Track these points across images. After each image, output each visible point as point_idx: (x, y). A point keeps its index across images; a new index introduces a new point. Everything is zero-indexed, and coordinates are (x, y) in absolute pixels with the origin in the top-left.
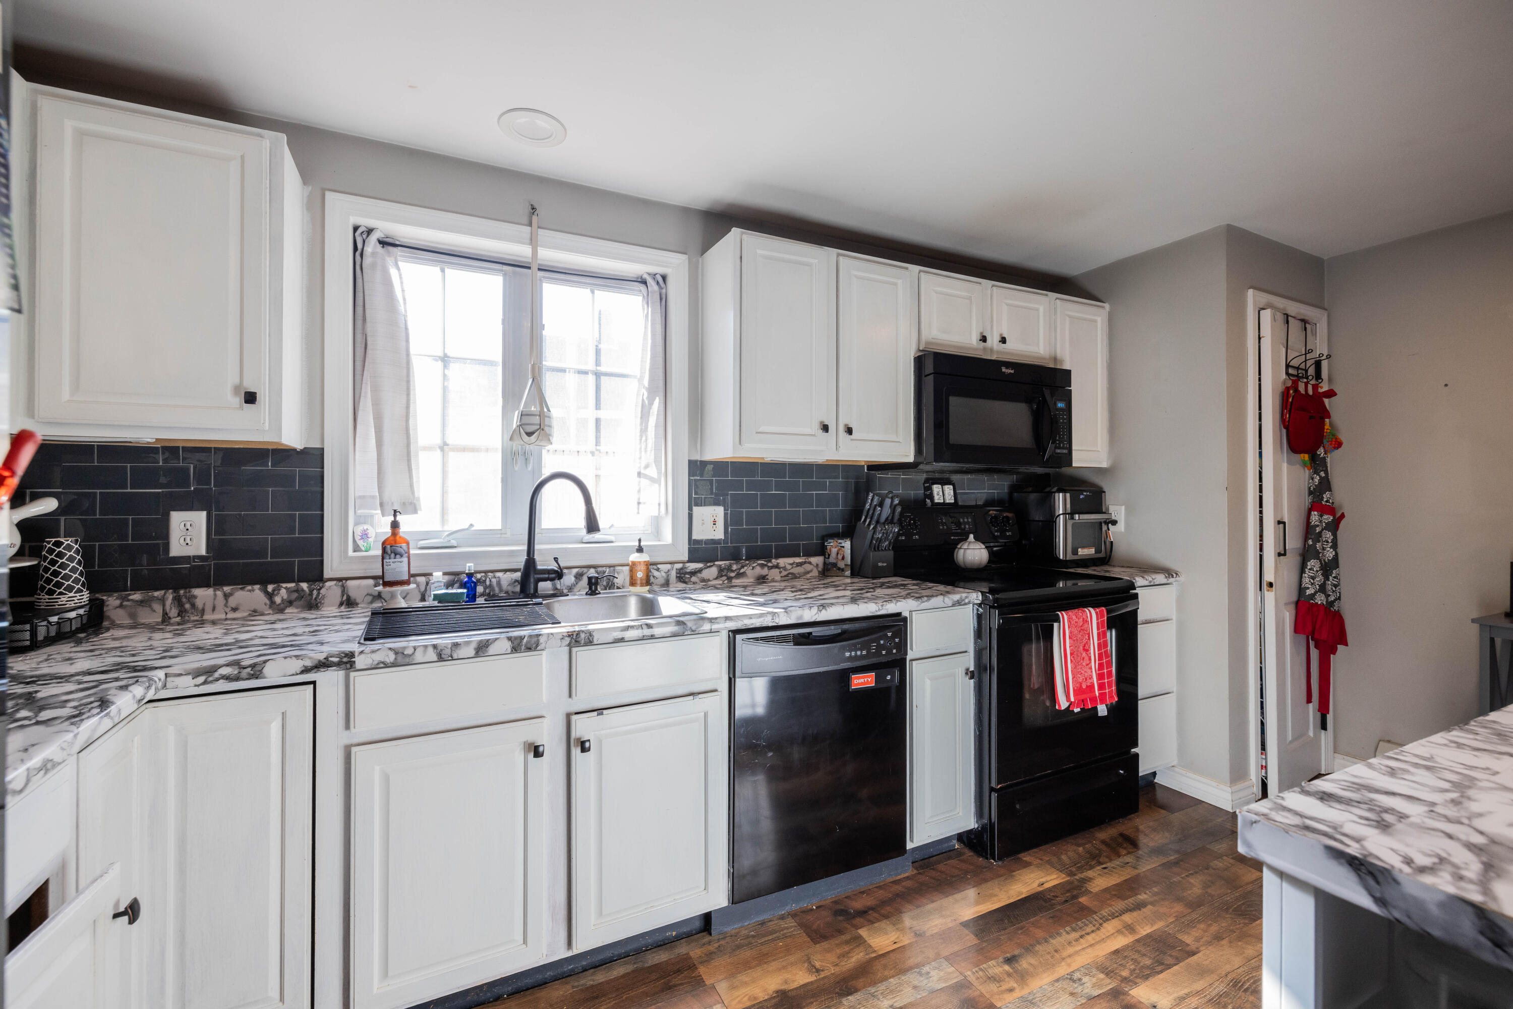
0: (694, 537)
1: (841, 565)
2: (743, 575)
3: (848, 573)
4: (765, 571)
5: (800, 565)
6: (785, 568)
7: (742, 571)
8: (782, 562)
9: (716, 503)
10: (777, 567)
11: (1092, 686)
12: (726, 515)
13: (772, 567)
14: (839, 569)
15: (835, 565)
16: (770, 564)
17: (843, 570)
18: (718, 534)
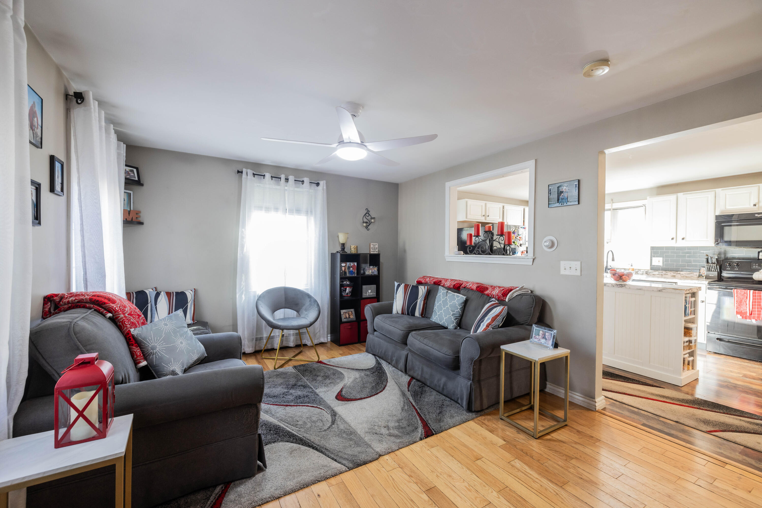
0: (653, 264)
1: (703, 275)
2: (667, 275)
3: (705, 278)
4: (675, 274)
5: (688, 274)
6: (683, 274)
7: (667, 273)
8: (681, 273)
9: (661, 257)
10: (680, 274)
11: (747, 312)
12: (663, 260)
13: (678, 274)
14: (702, 276)
15: (701, 275)
16: (677, 273)
17: (703, 276)
18: (661, 264)
